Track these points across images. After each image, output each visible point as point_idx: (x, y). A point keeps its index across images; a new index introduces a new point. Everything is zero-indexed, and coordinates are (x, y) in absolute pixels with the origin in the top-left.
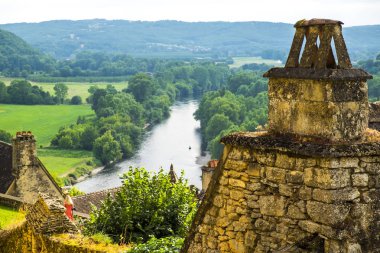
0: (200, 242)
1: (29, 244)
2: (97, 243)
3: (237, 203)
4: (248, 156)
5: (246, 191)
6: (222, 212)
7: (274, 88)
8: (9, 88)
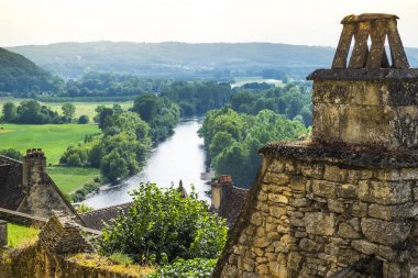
0: (235, 264)
1: (42, 264)
2: (116, 263)
3: (278, 221)
4: (291, 168)
5: (289, 208)
6: (261, 231)
7: (319, 92)
8: (19, 108)
